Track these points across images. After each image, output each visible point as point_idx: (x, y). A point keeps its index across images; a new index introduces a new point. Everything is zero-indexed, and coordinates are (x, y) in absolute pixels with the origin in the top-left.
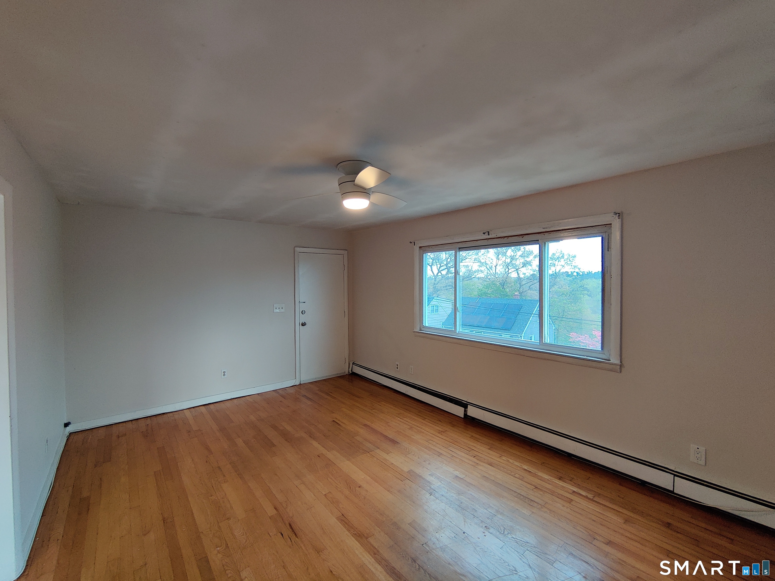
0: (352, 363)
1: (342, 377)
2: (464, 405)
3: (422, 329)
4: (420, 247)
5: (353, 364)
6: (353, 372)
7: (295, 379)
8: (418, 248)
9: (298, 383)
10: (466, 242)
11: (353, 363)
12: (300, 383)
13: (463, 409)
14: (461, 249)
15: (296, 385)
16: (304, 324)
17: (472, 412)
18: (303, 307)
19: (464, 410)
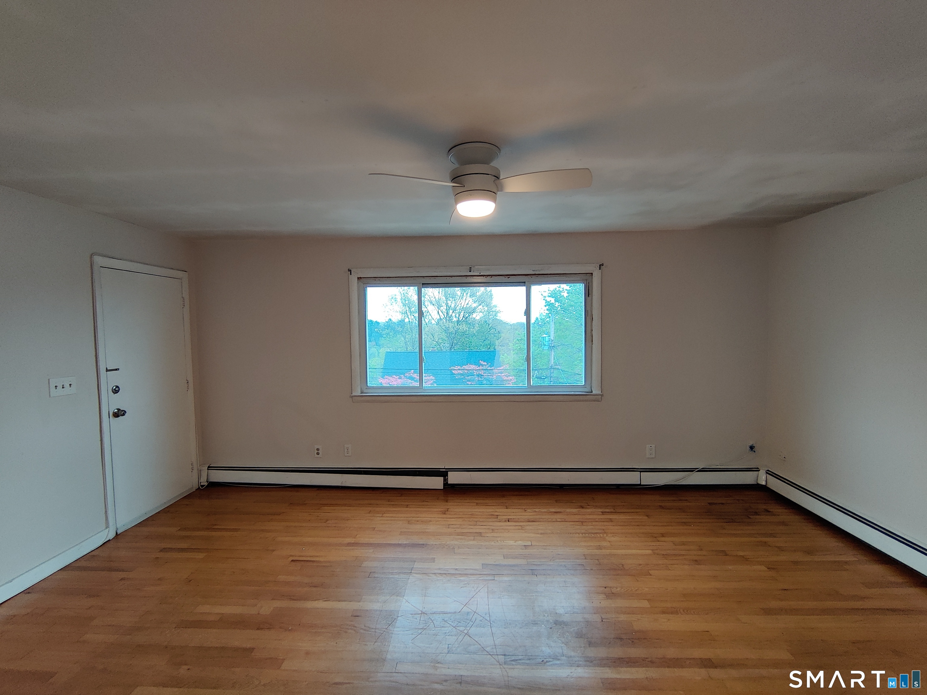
0: (207, 467)
1: (189, 496)
2: (443, 473)
3: (365, 391)
4: (358, 278)
5: (208, 469)
6: (210, 482)
7: (107, 528)
8: (357, 279)
9: (112, 535)
10: (436, 277)
11: (209, 467)
12: (117, 533)
13: (442, 479)
14: (426, 285)
15: (109, 540)
16: (119, 413)
17: (454, 478)
18: (113, 379)
19: (444, 479)
